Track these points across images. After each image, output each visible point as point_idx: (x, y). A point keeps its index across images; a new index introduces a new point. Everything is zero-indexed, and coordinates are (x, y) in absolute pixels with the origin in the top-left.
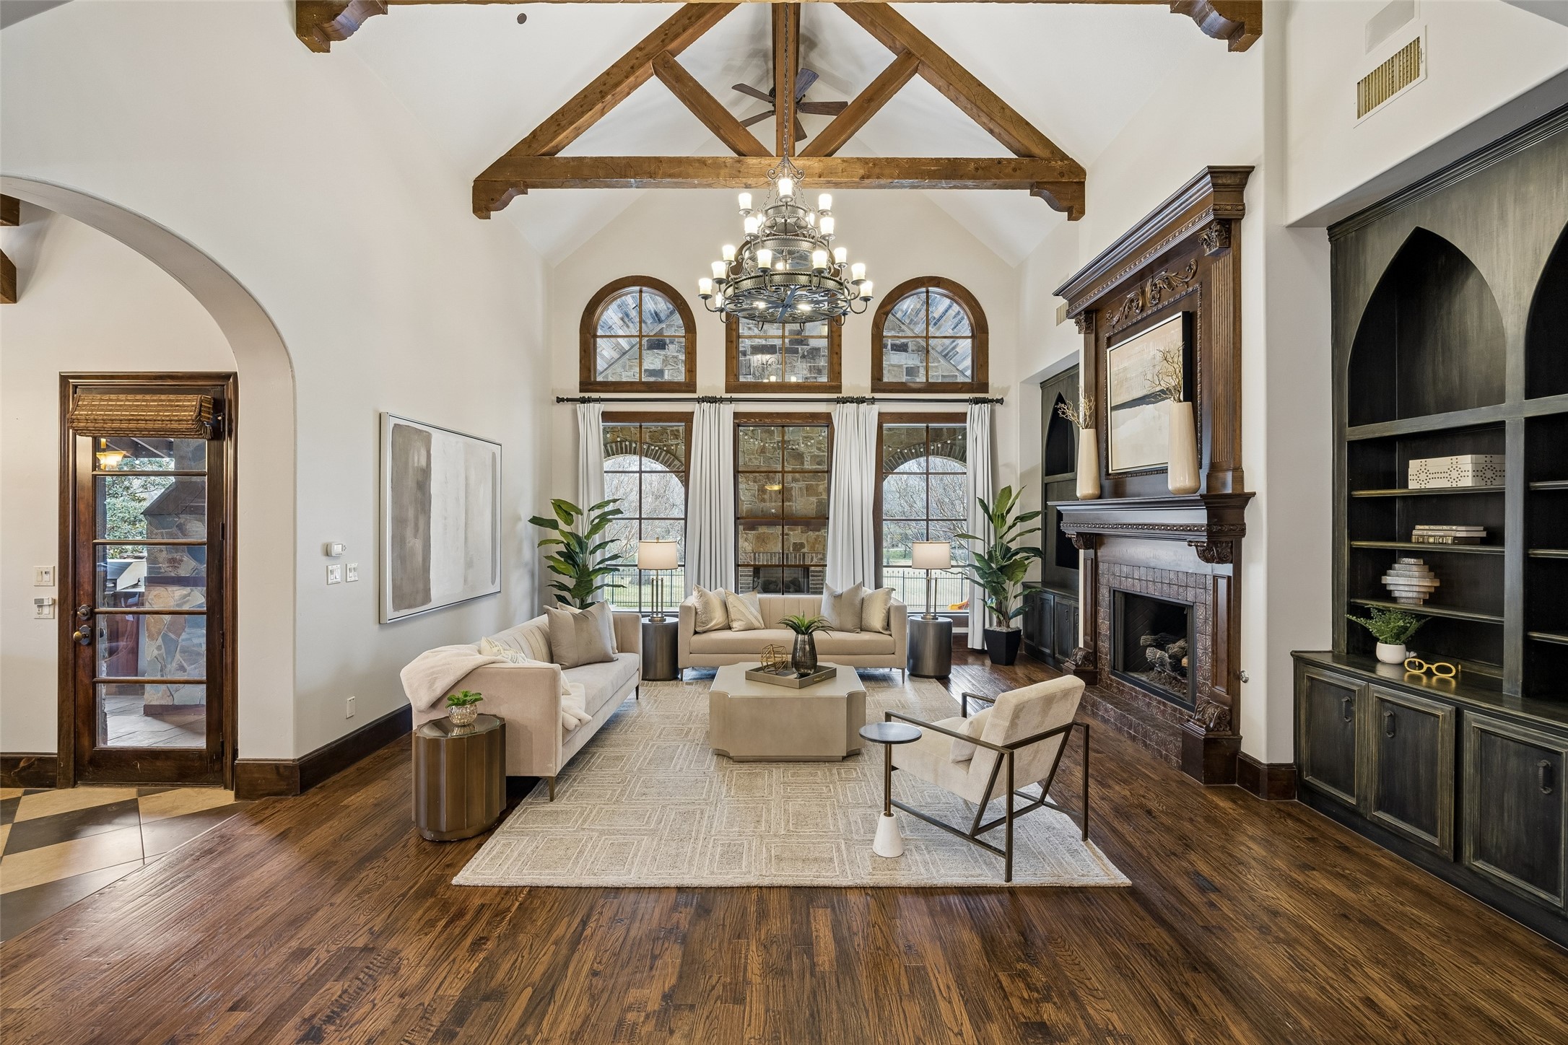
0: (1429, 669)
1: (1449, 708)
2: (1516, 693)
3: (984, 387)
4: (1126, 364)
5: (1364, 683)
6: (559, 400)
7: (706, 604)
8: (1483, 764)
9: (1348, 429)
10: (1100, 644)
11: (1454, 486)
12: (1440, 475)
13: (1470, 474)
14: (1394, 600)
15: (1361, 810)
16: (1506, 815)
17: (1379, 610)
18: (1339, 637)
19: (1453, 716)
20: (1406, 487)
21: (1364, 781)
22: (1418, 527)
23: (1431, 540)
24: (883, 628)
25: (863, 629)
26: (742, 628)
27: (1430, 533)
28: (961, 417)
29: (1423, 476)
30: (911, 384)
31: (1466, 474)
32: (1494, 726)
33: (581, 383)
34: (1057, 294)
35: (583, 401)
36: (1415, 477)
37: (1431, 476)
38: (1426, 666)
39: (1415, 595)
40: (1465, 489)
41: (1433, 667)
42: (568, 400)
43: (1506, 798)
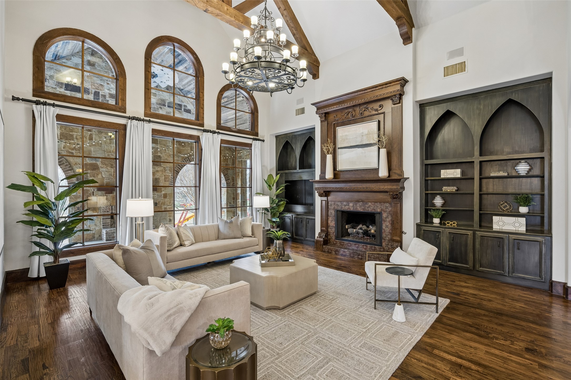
0: (451, 223)
1: (471, 232)
2: (478, 226)
3: (257, 134)
4: (347, 134)
5: (443, 229)
6: (14, 99)
7: (171, 234)
8: (481, 244)
9: (425, 161)
10: (329, 230)
11: (455, 177)
12: (451, 174)
13: (460, 174)
14: (435, 207)
15: (443, 263)
16: (488, 255)
17: (433, 210)
18: (422, 218)
19: (473, 234)
20: (440, 177)
21: (444, 255)
22: (444, 187)
23: (449, 190)
24: (252, 235)
25: (244, 236)
26: (190, 244)
27: (448, 189)
28: (250, 145)
29: (446, 174)
30: (232, 129)
31: (459, 174)
32: (485, 234)
33: (34, 90)
34: (313, 104)
35: (37, 103)
36: (443, 174)
37: (448, 174)
38: (450, 223)
39: (440, 205)
40: (459, 178)
41: (452, 223)
42: (23, 100)
43: (488, 251)
